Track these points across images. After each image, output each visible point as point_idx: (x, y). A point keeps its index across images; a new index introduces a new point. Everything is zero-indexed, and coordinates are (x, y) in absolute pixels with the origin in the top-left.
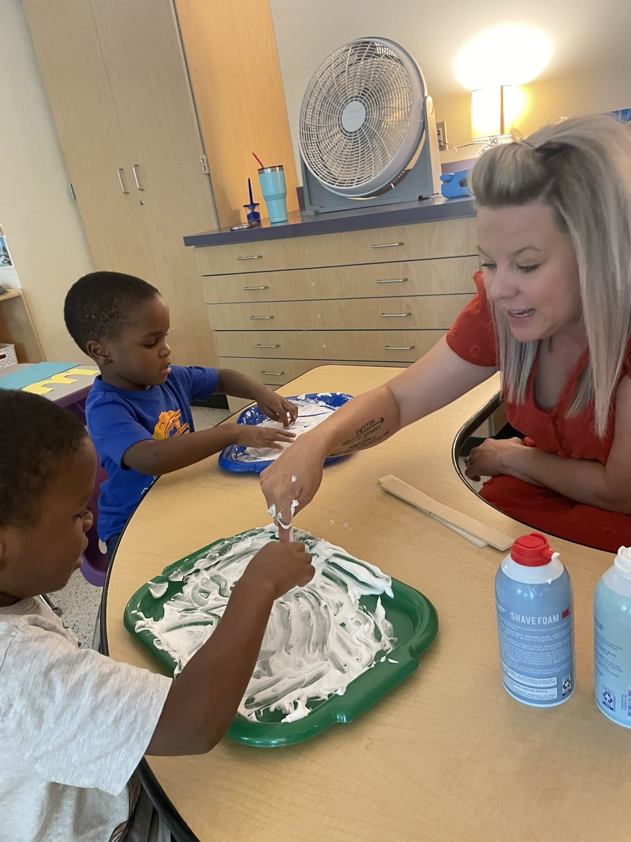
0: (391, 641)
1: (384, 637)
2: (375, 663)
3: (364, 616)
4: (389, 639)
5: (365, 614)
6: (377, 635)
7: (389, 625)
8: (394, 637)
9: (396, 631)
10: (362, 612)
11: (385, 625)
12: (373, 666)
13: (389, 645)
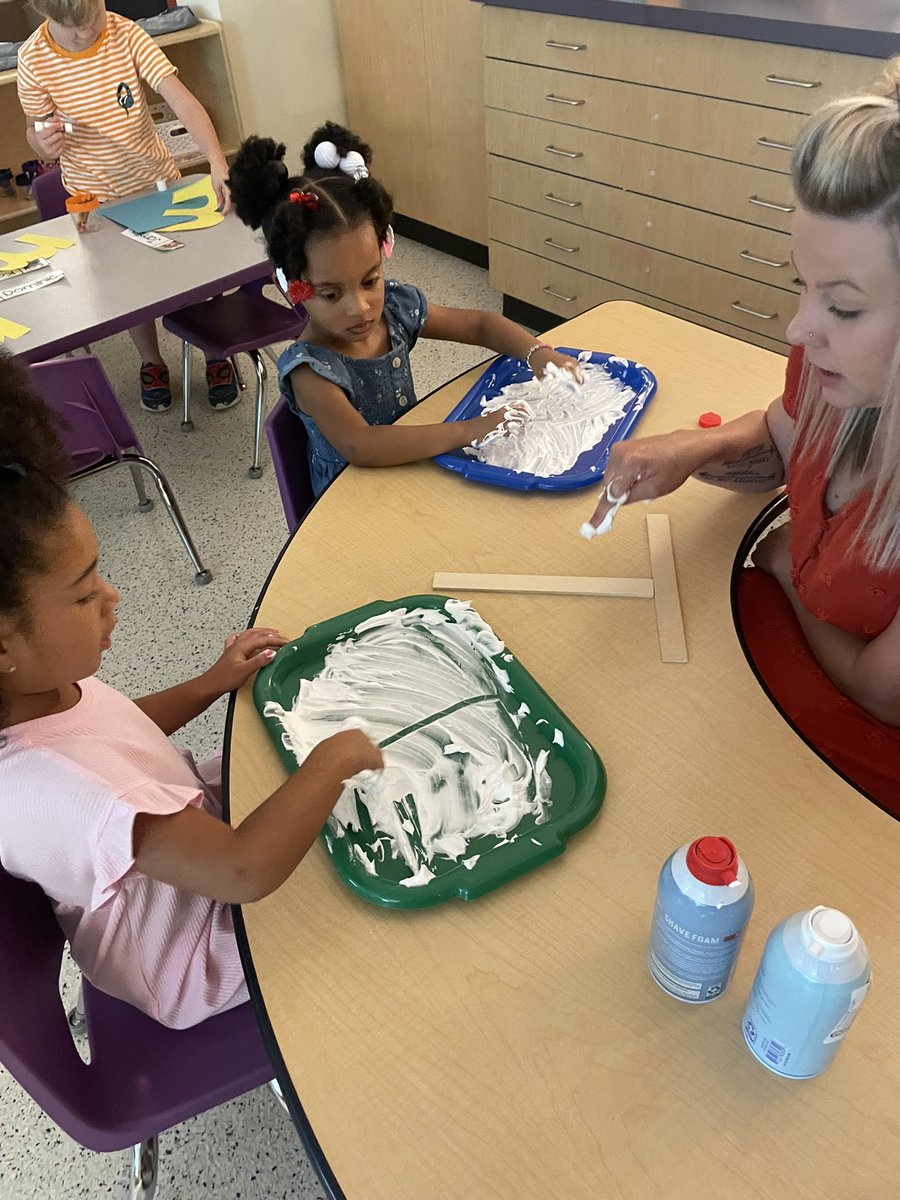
0: (545, 804)
1: (538, 797)
2: (516, 836)
3: (524, 762)
4: (543, 801)
5: (525, 757)
6: (531, 792)
7: (548, 781)
8: (550, 800)
9: (554, 793)
10: (522, 753)
11: (543, 780)
12: (512, 841)
13: (540, 809)
